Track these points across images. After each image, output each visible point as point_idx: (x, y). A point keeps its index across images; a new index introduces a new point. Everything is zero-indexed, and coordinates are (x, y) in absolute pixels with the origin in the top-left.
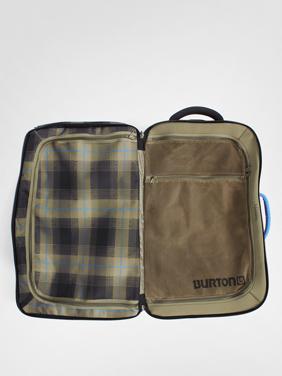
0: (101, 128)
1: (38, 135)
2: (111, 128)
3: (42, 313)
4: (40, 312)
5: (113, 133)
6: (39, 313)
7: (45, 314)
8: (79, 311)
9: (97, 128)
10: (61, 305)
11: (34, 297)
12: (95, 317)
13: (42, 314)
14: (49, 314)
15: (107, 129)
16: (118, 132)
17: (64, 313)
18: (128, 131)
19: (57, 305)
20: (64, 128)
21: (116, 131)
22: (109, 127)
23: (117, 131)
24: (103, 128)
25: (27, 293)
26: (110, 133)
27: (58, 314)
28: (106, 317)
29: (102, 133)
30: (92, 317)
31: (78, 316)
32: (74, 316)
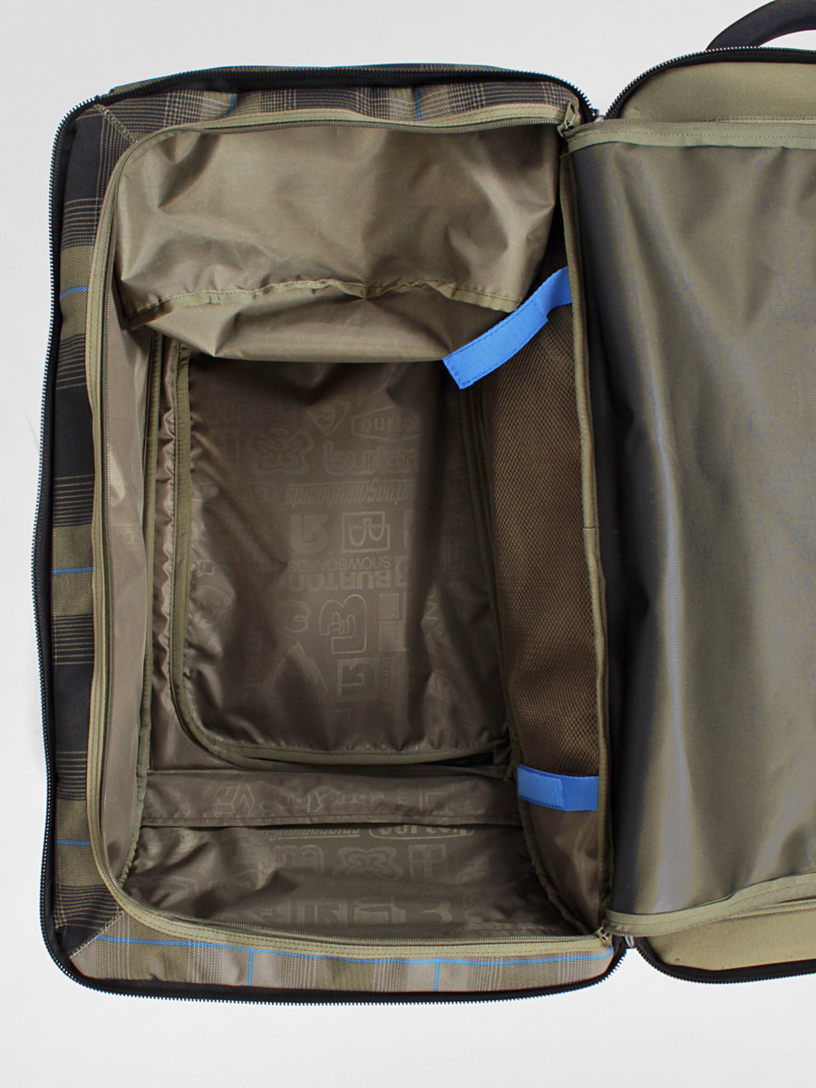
0: (413, 91)
1: (114, 120)
2: (460, 90)
3: (163, 979)
4: (151, 974)
5: (473, 112)
6: (149, 978)
7: (177, 980)
8: (336, 964)
9: (392, 92)
10: (251, 941)
11: (121, 909)
12: (410, 987)
13: (164, 982)
14: (196, 979)
15: (443, 92)
16: (494, 108)
17: (265, 976)
18: (542, 101)
19: (233, 938)
20: (235, 95)
21: (488, 105)
22: (452, 87)
23: (492, 102)
24: (422, 90)
25: (87, 890)
26: (459, 112)
27: (240, 977)
28: (463, 988)
29: (417, 112)
30: (396, 990)
31: (333, 987)
32: (313, 987)
